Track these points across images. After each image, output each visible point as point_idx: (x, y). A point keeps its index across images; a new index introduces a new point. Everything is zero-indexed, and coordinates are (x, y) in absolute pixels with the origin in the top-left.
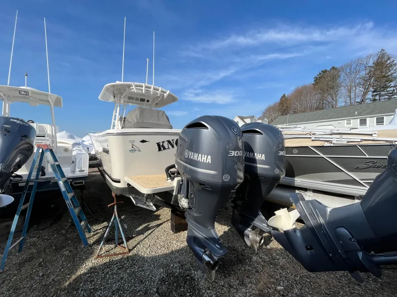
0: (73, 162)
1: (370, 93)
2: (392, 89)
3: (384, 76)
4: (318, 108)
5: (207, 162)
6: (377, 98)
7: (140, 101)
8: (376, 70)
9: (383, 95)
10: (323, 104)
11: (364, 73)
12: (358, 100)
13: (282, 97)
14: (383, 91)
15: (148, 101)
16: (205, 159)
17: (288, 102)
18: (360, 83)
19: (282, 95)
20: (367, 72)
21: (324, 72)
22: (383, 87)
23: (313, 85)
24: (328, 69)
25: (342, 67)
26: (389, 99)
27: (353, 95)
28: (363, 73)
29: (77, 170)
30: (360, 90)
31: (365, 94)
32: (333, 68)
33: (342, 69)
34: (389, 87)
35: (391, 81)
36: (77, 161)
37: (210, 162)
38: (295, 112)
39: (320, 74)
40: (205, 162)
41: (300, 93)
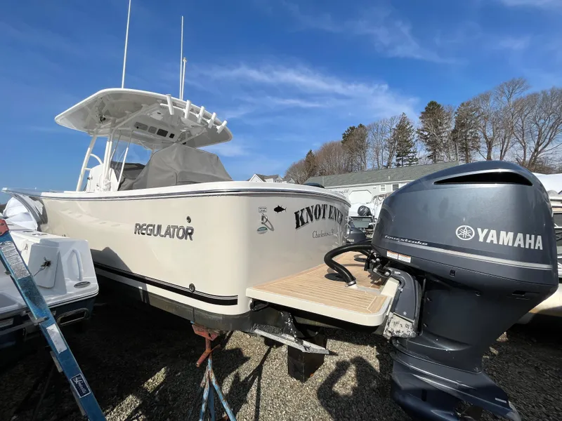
0: (48, 264)
1: (395, 157)
2: (412, 154)
3: (405, 141)
4: (346, 171)
5: (536, 248)
6: (400, 162)
7: (158, 134)
8: (399, 133)
9: (405, 161)
10: (352, 165)
11: (389, 134)
12: (385, 164)
13: (309, 154)
14: (405, 156)
15: (172, 136)
16: (532, 242)
17: (316, 161)
18: (386, 146)
19: (308, 151)
20: (392, 134)
21: (352, 129)
22: (404, 152)
23: (342, 142)
24: (356, 127)
25: (369, 126)
26: (410, 164)
27: (380, 158)
28: (389, 136)
29: (70, 283)
30: (386, 153)
31: (390, 157)
32: (361, 126)
33: (370, 128)
34: (409, 152)
35: (411, 147)
36: (64, 259)
37: (541, 248)
38: (321, 174)
39: (348, 130)
40: (532, 247)
41: (328, 150)
